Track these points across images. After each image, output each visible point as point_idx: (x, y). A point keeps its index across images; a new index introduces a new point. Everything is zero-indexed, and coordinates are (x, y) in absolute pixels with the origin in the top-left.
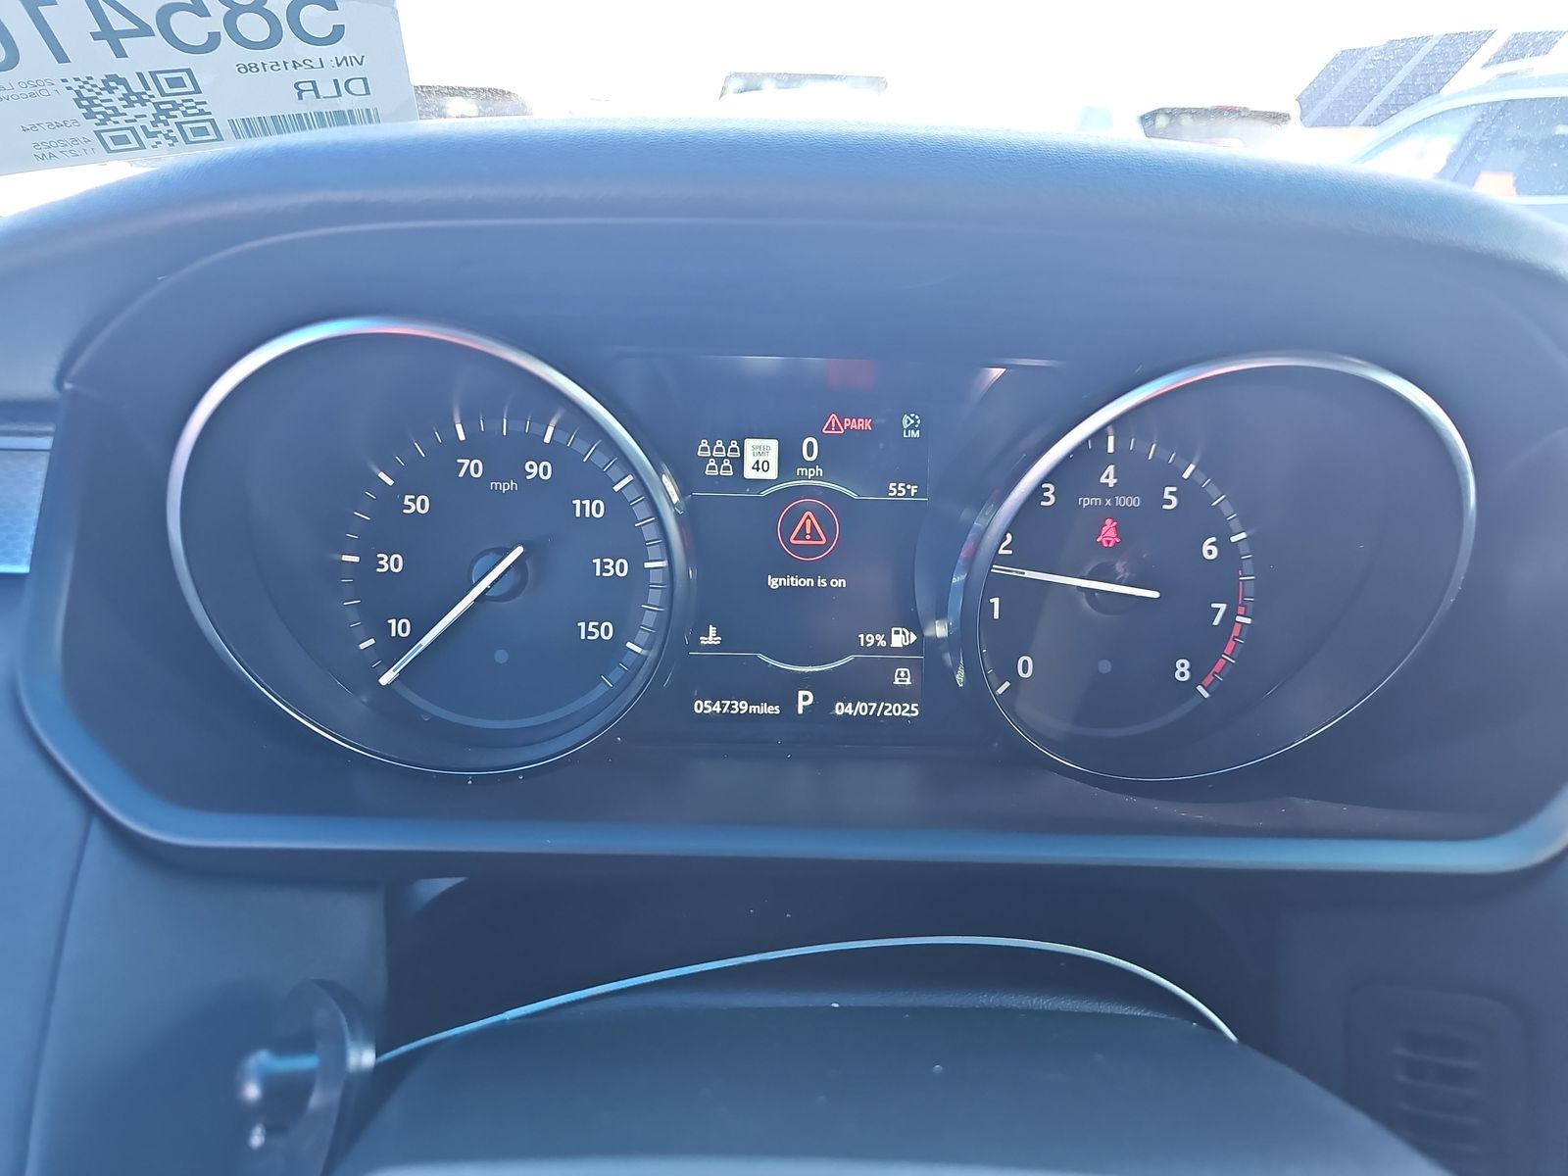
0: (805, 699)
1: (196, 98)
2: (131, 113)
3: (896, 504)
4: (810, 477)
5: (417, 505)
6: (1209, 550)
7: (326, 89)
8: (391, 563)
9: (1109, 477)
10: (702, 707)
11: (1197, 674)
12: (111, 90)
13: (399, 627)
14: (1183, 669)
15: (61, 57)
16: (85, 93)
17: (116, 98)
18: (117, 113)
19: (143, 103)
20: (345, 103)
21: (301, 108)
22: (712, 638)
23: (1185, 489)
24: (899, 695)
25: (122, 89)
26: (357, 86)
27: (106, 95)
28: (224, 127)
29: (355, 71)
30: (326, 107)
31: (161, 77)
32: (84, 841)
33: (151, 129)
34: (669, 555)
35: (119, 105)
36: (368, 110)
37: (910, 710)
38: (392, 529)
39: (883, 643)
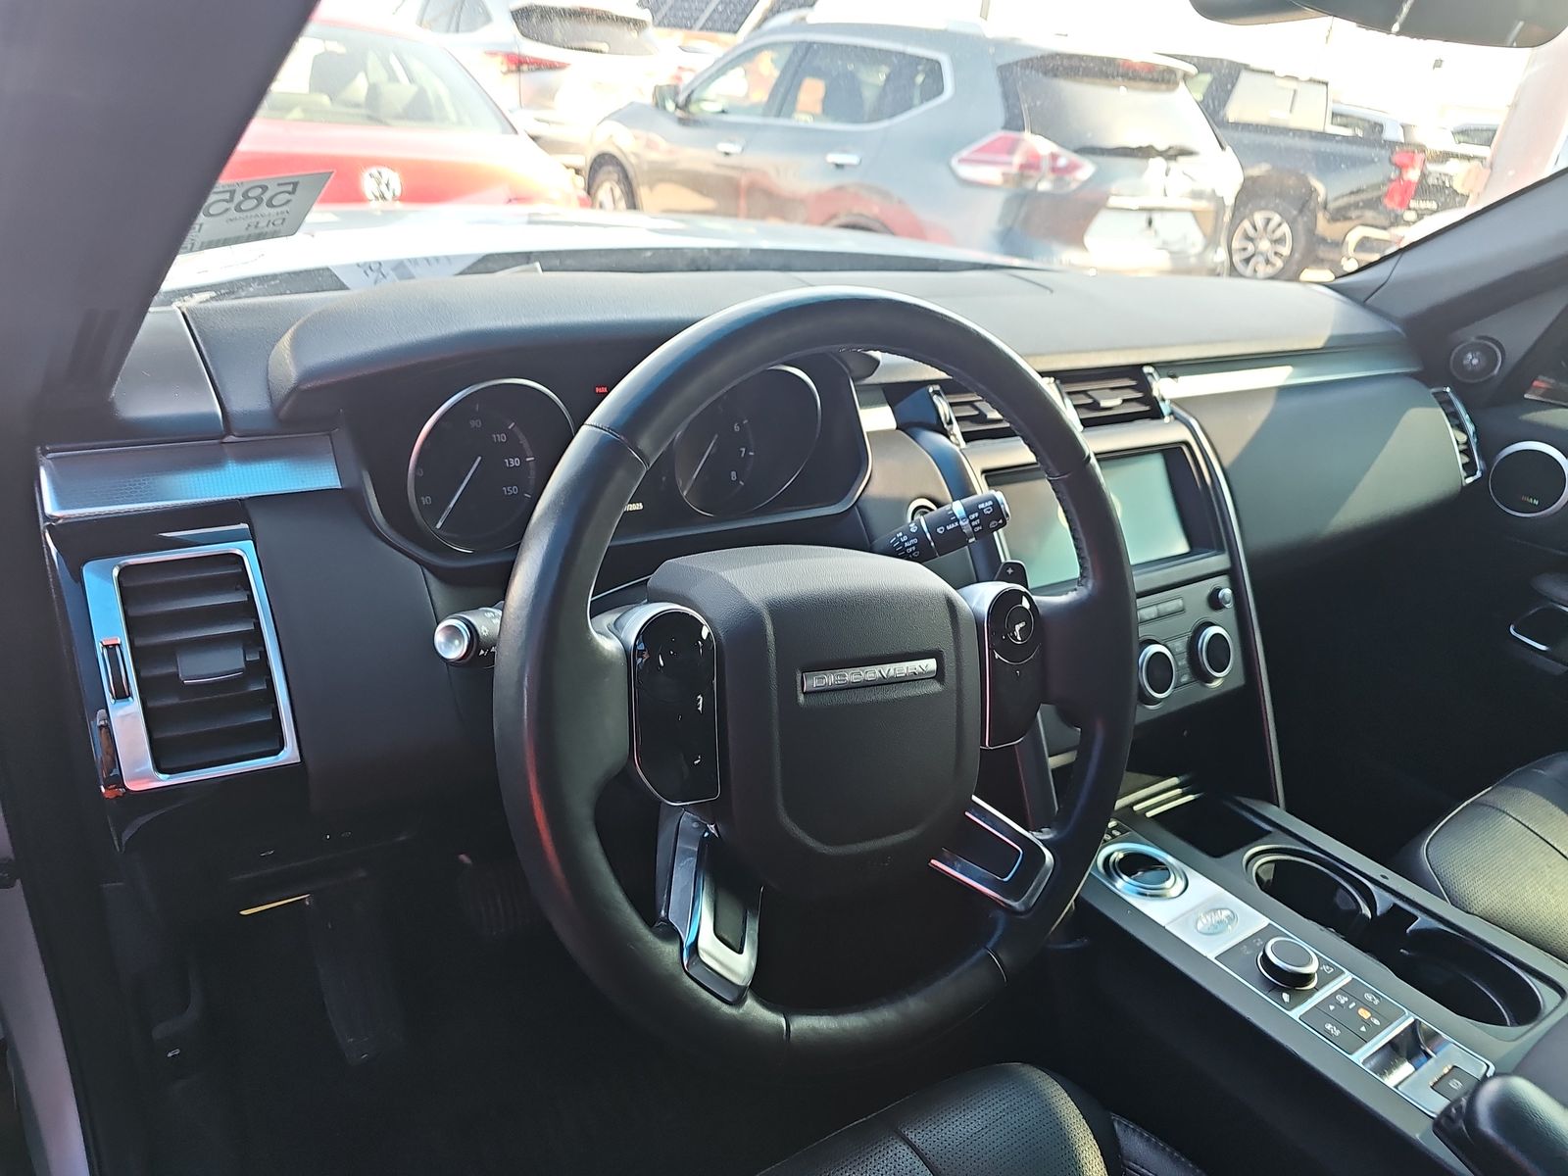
6: (737, 428)
32: (424, 572)
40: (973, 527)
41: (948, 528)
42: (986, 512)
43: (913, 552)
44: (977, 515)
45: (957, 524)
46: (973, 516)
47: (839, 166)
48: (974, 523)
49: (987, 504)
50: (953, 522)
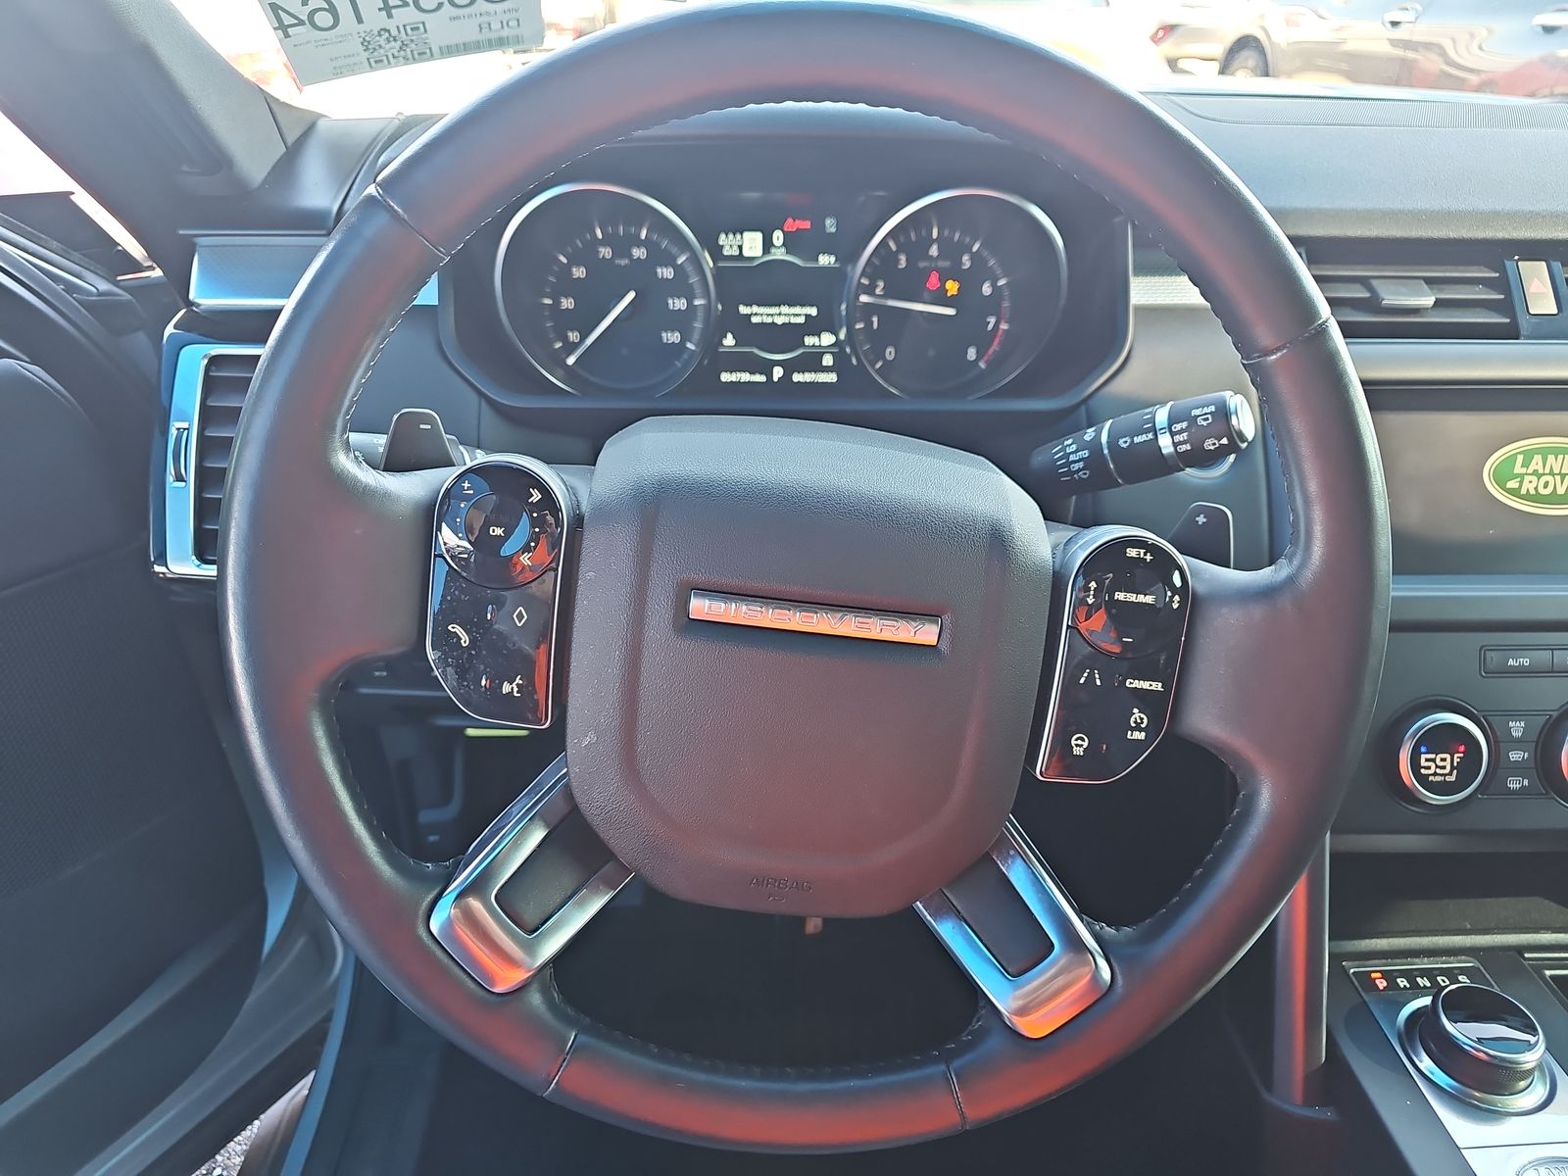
0: (778, 373)
1: (425, 35)
2: (388, 47)
3: (824, 268)
4: (779, 254)
5: (579, 272)
6: (987, 289)
7: (495, 26)
8: (567, 303)
9: (934, 251)
10: (725, 377)
11: (980, 356)
12: (380, 35)
13: (573, 336)
14: (972, 354)
15: (360, 21)
16: (367, 39)
17: (382, 41)
18: (380, 46)
19: (395, 40)
20: (505, 33)
21: (480, 37)
22: (729, 340)
23: (974, 257)
24: (827, 370)
25: (387, 34)
26: (513, 23)
27: (378, 38)
28: (435, 50)
29: (515, 15)
30: (493, 36)
31: (408, 28)
32: (480, 405)
33: (396, 54)
34: (707, 294)
35: (383, 43)
36: (518, 37)
37: (832, 377)
38: (567, 286)
39: (817, 344)
40: (1175, 445)
41: (1137, 440)
42: (1200, 421)
43: (1079, 470)
44: (1184, 425)
45: (1150, 436)
46: (1177, 427)
47: (1549, 30)
48: (1178, 438)
49: (1206, 410)
50: (1147, 431)
